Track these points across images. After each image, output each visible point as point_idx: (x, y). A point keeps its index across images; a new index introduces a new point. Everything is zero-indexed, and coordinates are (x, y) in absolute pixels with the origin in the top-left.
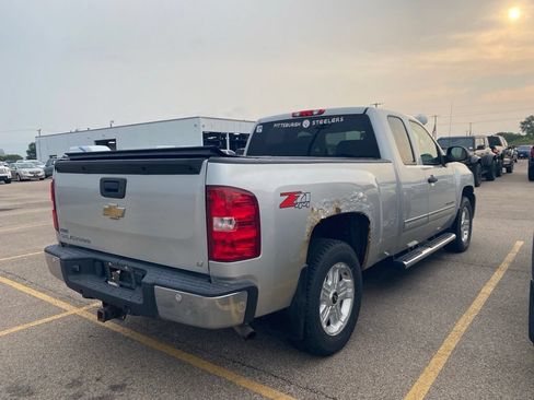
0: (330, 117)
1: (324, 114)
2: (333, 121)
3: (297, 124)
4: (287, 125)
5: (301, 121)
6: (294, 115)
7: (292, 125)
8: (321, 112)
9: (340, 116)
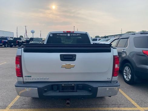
0: (76, 34)
1: (74, 33)
2: (77, 35)
3: (65, 35)
4: (62, 35)
5: (67, 34)
6: (64, 32)
7: (64, 35)
8: (73, 32)
9: (79, 34)
